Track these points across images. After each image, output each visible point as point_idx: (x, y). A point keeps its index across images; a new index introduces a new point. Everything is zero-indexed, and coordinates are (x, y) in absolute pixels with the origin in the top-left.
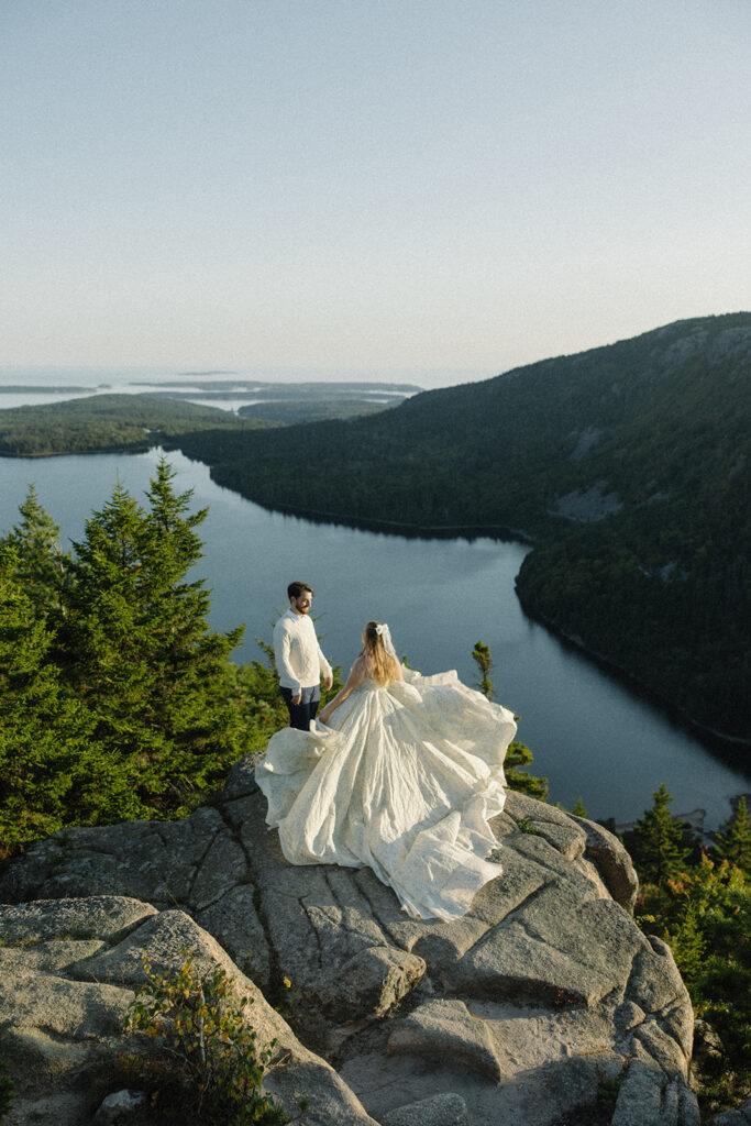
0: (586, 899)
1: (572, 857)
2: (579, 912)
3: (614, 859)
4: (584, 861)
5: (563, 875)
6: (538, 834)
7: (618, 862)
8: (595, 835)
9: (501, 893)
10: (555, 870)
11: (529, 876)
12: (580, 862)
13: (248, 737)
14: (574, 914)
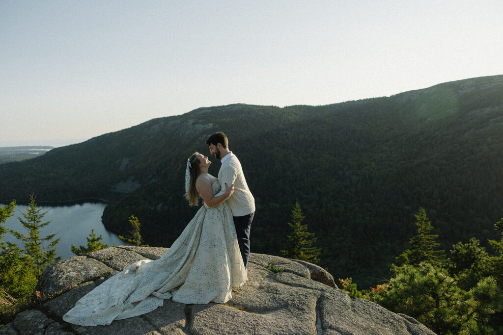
6: (285, 271)
8: (309, 266)
9: (301, 312)
11: (306, 296)
14: (353, 313)
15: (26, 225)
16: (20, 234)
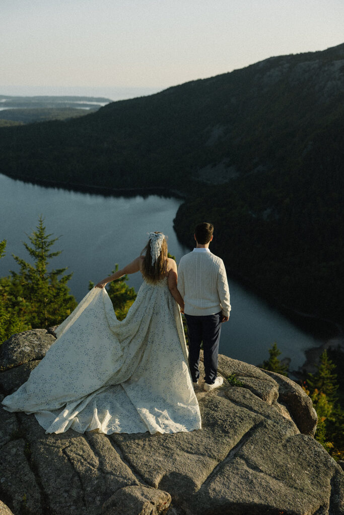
0: (288, 435)
1: (270, 402)
2: (285, 446)
3: (301, 402)
4: (279, 405)
5: (268, 417)
6: (245, 386)
7: (303, 404)
8: (284, 385)
9: (223, 435)
10: (261, 414)
11: (242, 419)
12: (276, 406)
13: (10, 323)
14: (281, 448)
15: (33, 253)
16: (26, 264)
